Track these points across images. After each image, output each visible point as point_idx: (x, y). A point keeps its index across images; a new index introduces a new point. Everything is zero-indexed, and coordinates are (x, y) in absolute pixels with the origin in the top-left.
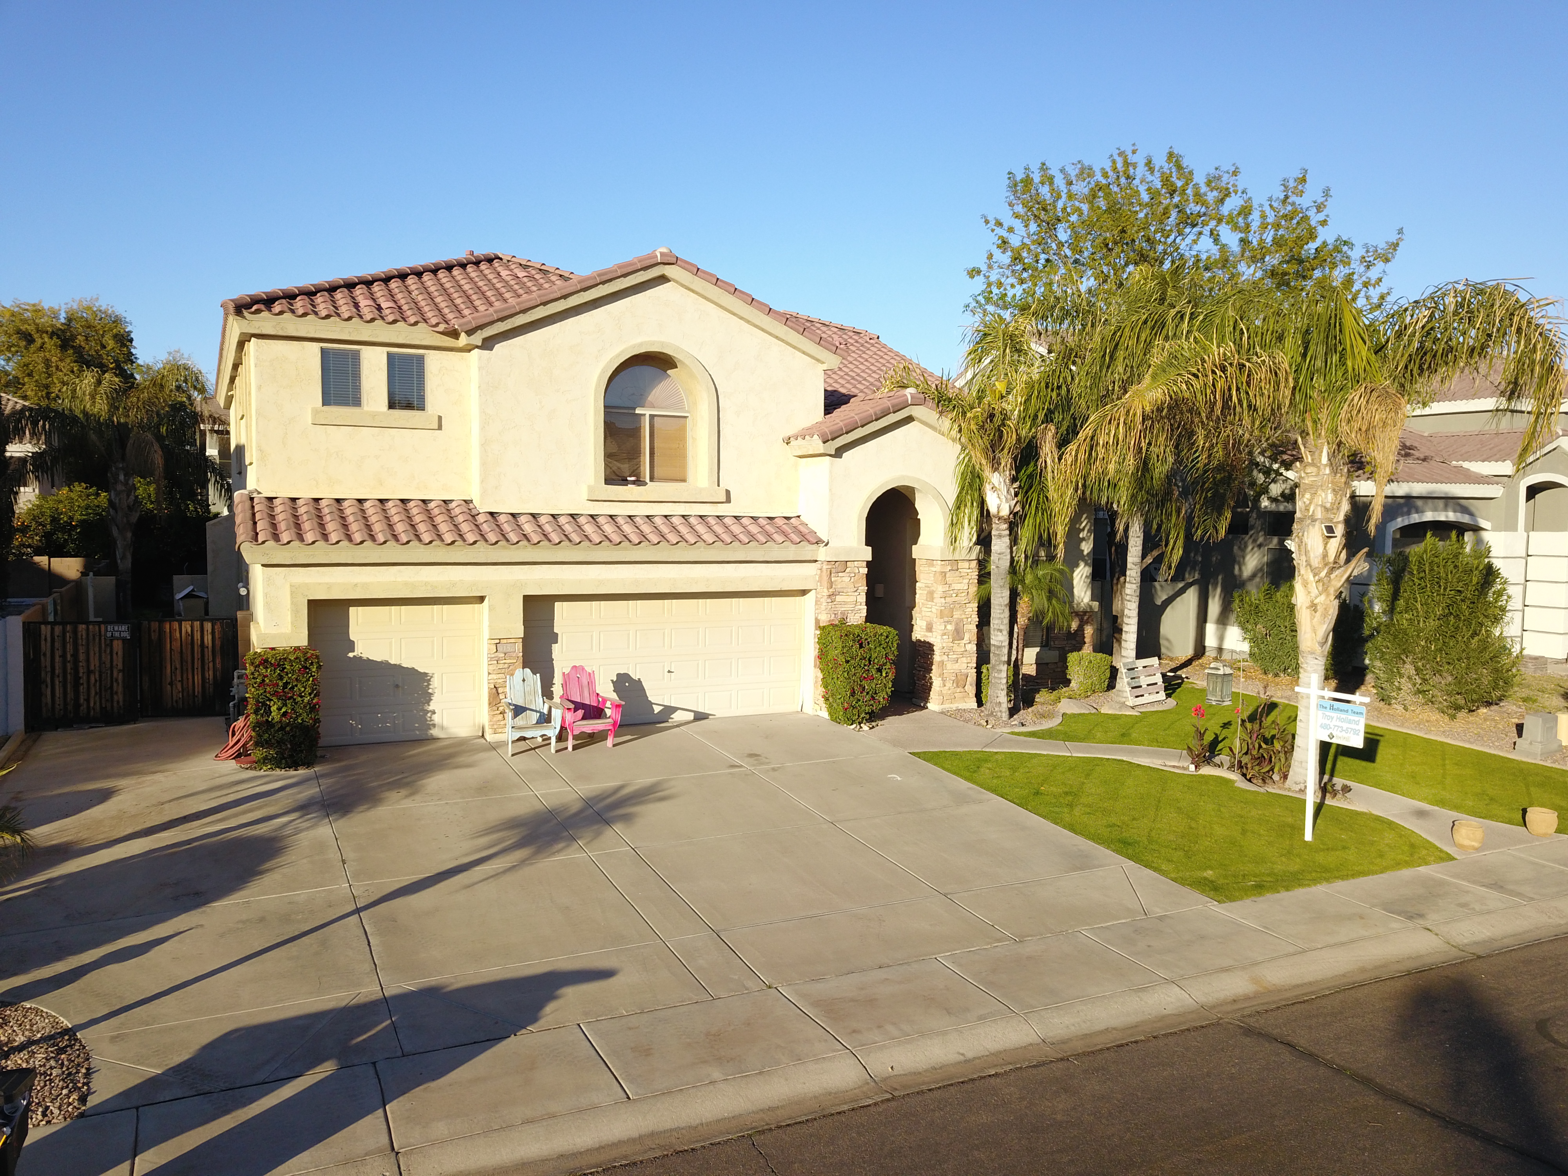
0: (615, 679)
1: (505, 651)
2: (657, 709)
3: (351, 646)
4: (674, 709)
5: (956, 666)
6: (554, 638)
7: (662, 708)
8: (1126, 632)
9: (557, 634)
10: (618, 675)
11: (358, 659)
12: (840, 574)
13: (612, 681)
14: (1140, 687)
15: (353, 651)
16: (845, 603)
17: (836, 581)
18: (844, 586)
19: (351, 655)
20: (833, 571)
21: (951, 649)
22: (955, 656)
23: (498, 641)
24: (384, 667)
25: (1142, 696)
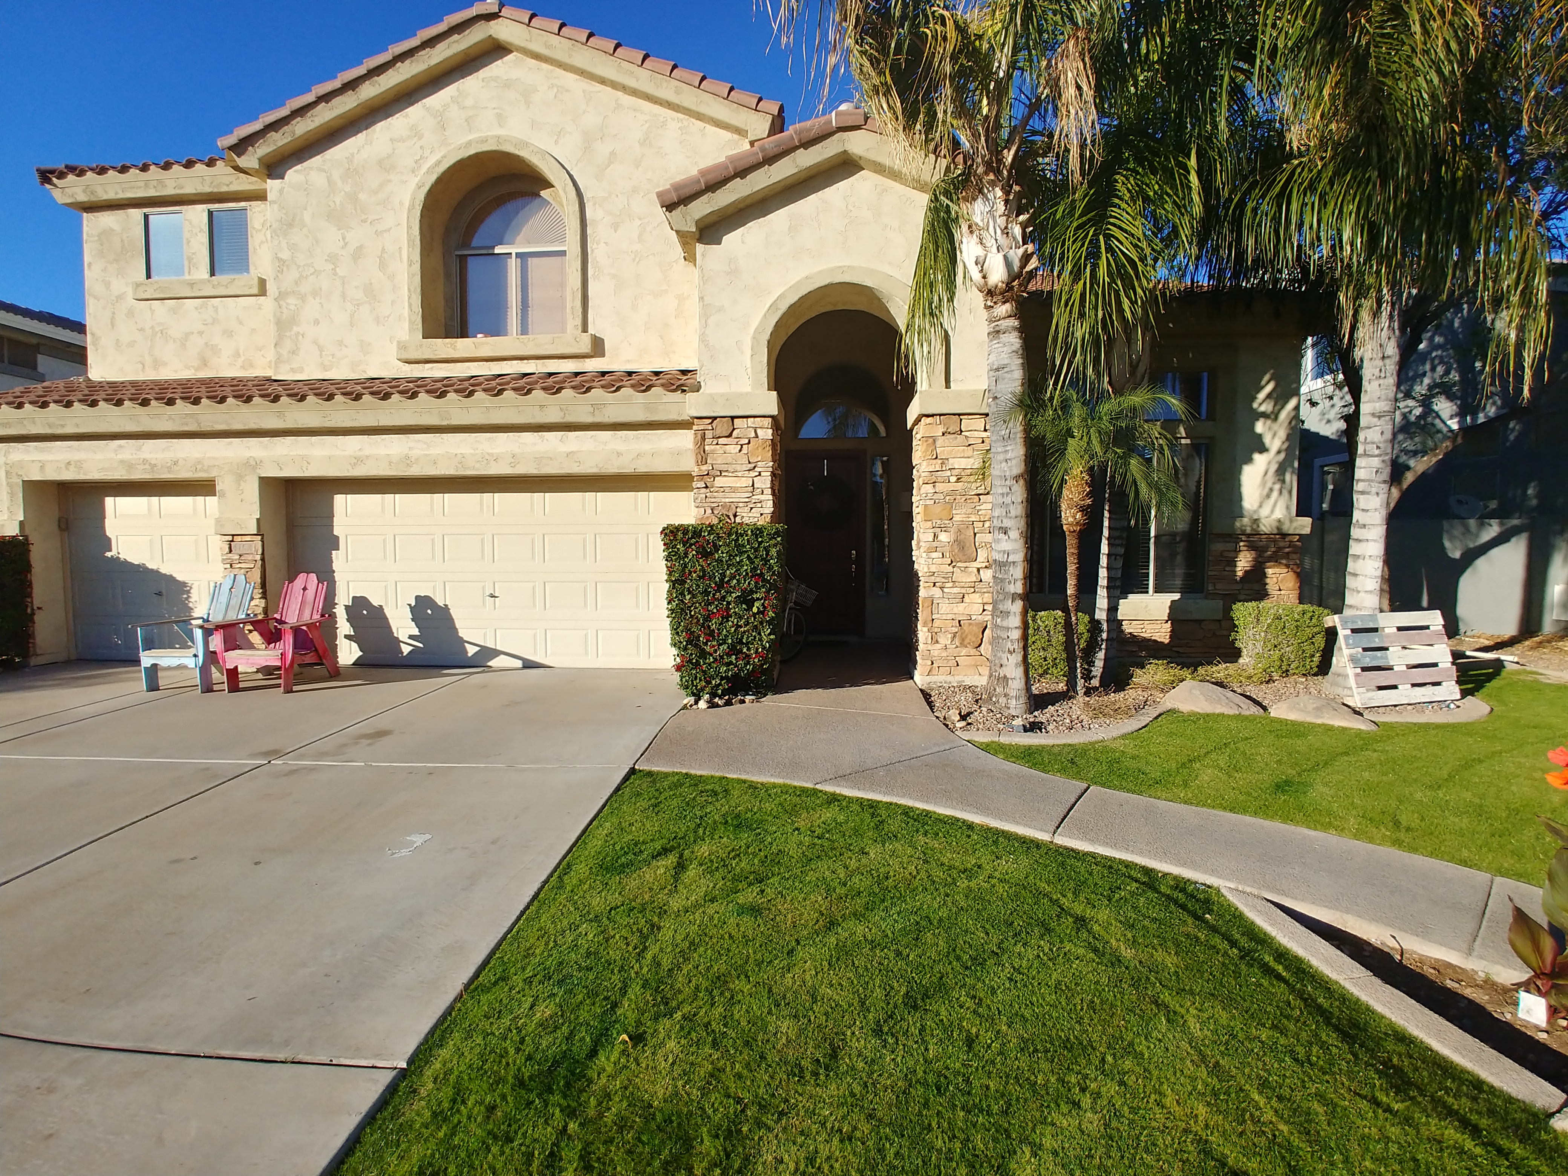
0: (413, 604)
1: (240, 553)
2: (471, 650)
3: (107, 543)
4: (496, 653)
5: (961, 608)
6: (335, 543)
7: (478, 648)
8: (1357, 557)
9: (337, 538)
10: (417, 597)
11: (116, 560)
12: (721, 441)
13: (410, 605)
14: (1390, 668)
15: (110, 550)
16: (734, 490)
17: (713, 452)
18: (729, 460)
19: (109, 554)
20: (709, 434)
21: (949, 577)
22: (955, 590)
23: (230, 538)
24: (140, 571)
25: (1395, 687)
